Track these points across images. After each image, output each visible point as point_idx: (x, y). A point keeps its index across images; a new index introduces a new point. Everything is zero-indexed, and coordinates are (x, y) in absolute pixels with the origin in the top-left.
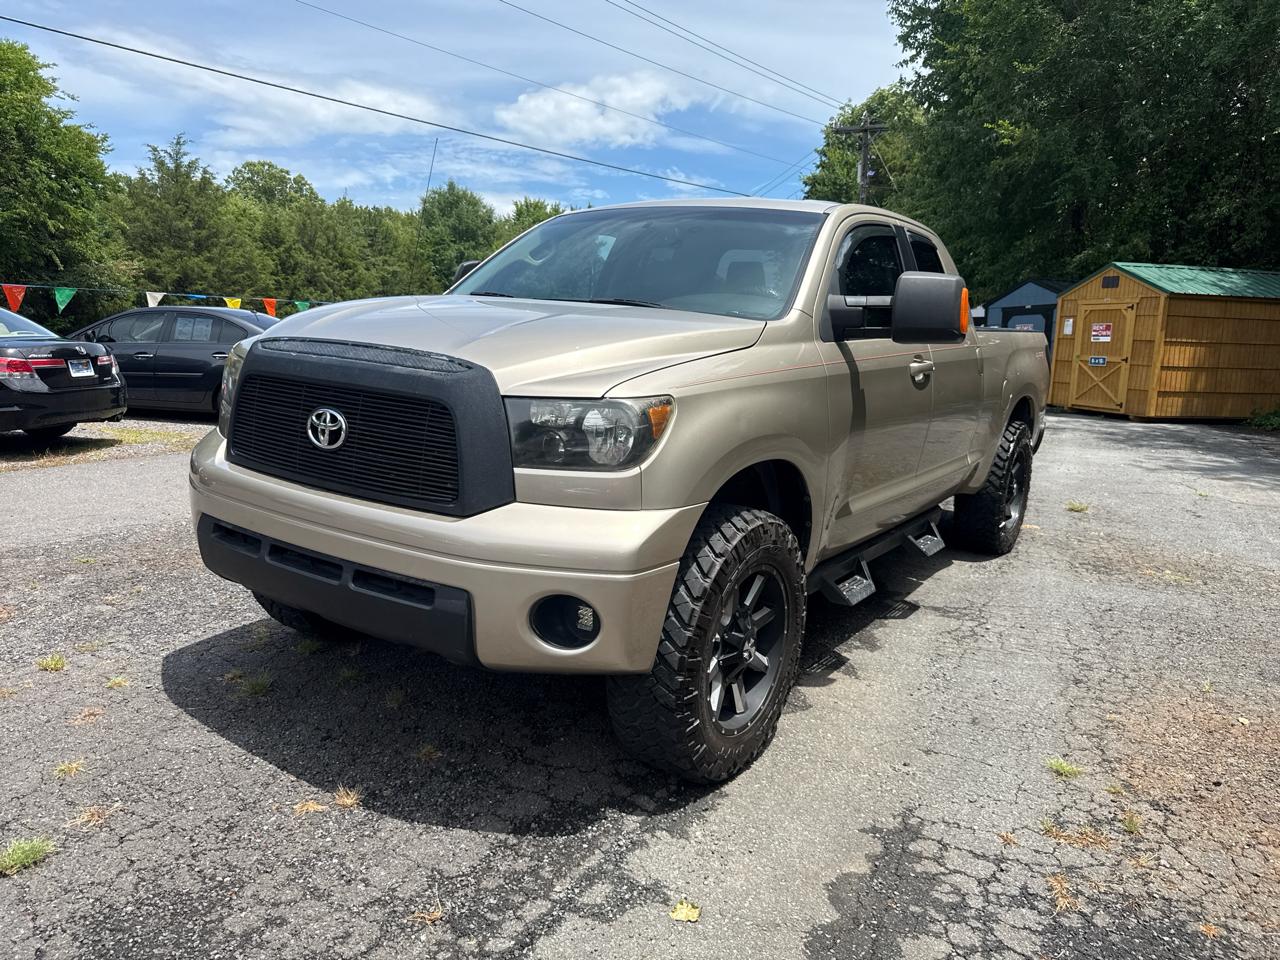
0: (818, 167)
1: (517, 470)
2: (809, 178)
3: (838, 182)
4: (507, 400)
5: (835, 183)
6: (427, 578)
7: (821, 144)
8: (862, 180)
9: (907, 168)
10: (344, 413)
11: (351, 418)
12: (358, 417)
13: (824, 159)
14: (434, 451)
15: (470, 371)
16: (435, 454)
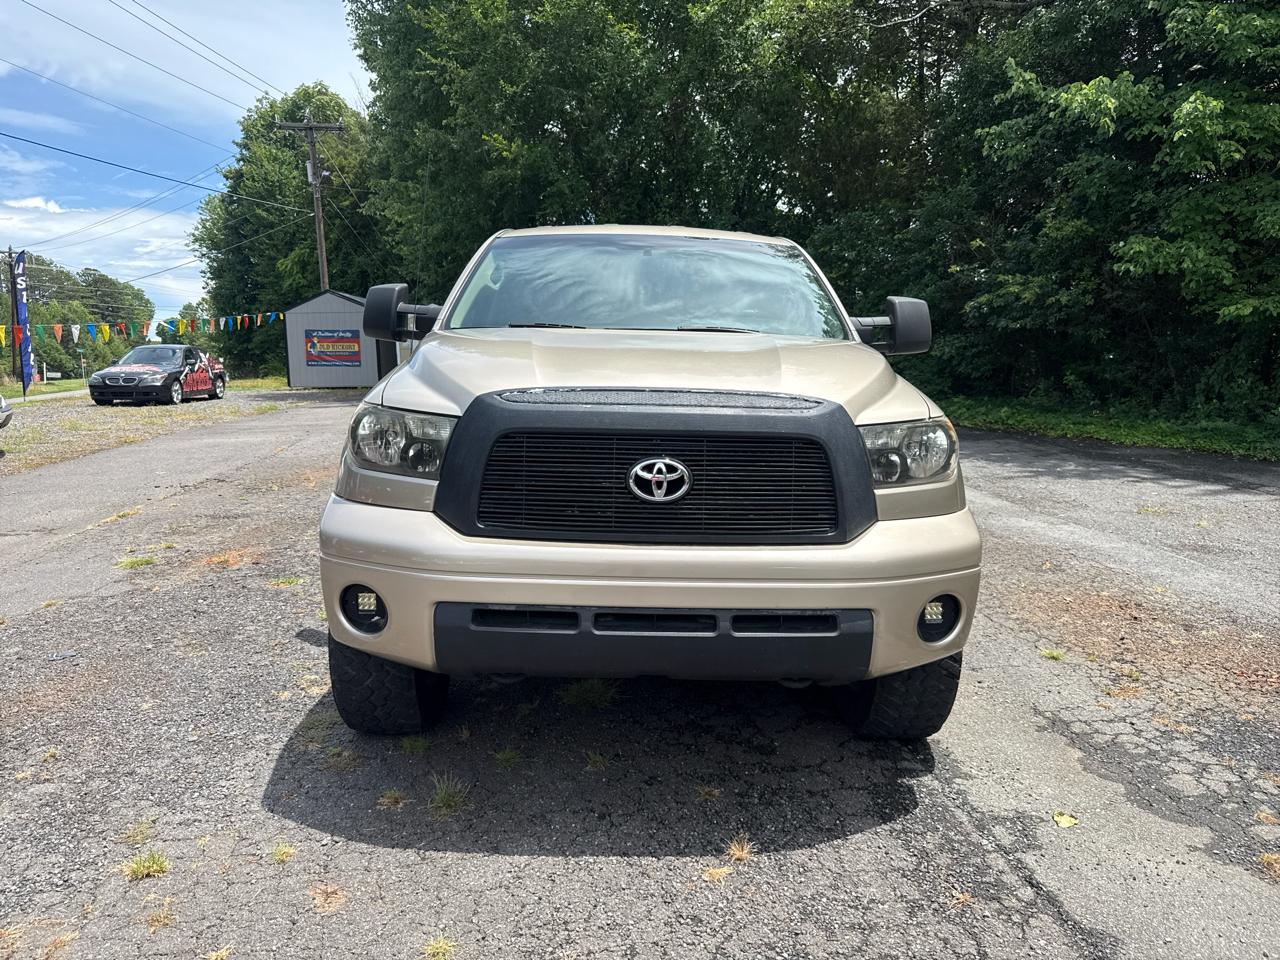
0: (238, 161)
1: (876, 491)
2: (230, 172)
3: (269, 177)
4: (861, 429)
5: (266, 180)
6: (830, 607)
7: (239, 137)
8: (314, 179)
9: (347, 169)
10: (683, 461)
11: (692, 466)
12: (704, 463)
13: (244, 152)
14: (802, 486)
15: (821, 407)
16: (804, 488)
